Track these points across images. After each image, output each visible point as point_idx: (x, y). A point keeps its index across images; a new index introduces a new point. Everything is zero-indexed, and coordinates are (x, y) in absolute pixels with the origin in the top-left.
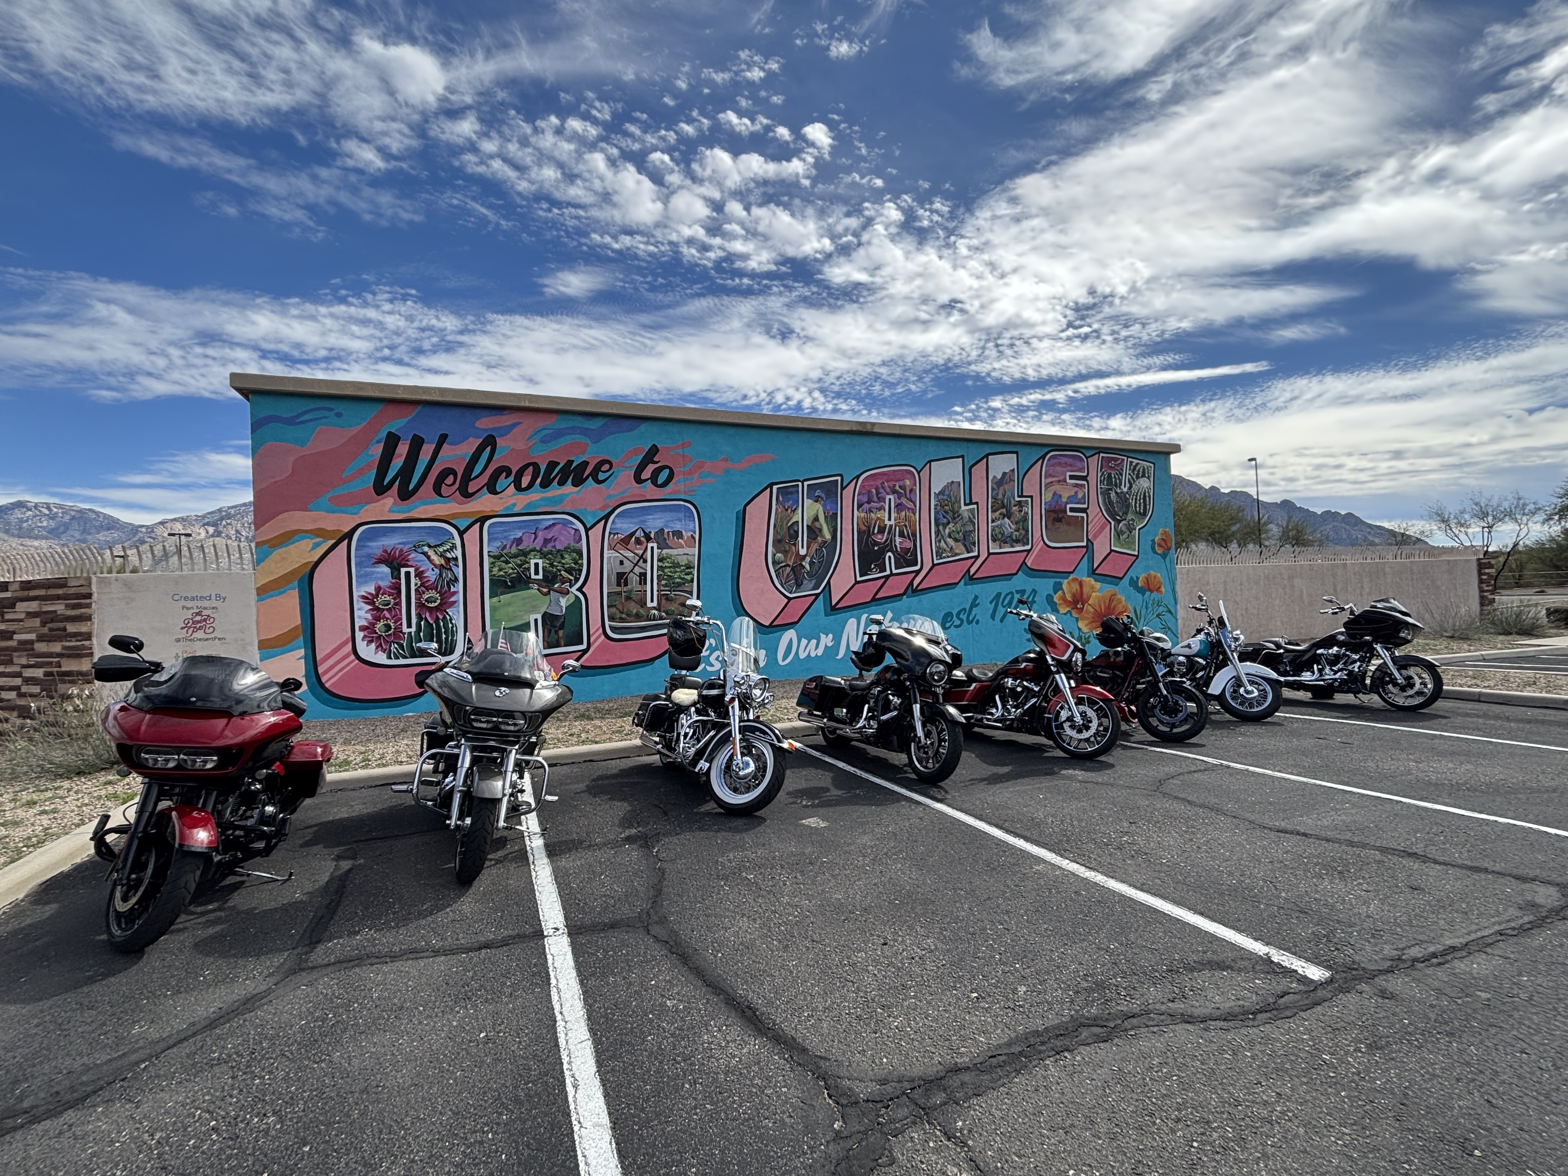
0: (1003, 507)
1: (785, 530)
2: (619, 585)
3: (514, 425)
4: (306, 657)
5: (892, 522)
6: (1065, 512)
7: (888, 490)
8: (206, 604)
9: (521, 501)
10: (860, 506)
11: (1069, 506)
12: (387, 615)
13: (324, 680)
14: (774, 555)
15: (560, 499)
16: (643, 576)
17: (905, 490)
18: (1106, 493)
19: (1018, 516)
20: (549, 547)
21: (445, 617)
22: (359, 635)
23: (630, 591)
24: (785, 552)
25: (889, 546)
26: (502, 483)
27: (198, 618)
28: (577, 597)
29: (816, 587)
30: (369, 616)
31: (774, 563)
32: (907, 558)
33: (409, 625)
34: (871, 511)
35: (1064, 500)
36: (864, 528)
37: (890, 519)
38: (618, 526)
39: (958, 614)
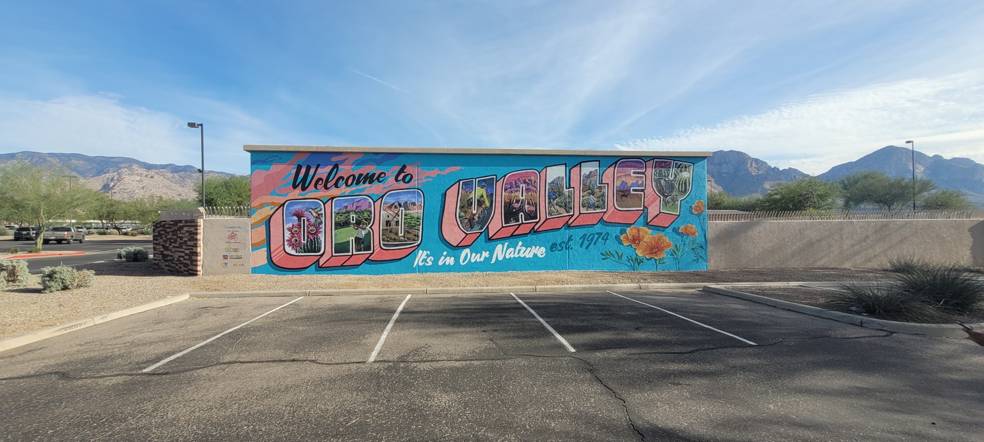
0: (590, 189)
1: (466, 201)
2: (387, 226)
3: (347, 159)
4: (267, 251)
5: (524, 198)
6: (630, 190)
7: (522, 182)
8: (235, 229)
9: (348, 190)
10: (505, 190)
11: (632, 188)
12: (296, 236)
13: (273, 259)
14: (460, 214)
15: (363, 190)
16: (397, 222)
17: (531, 182)
18: (658, 181)
19: (599, 194)
20: (358, 210)
21: (317, 237)
22: (286, 243)
23: (391, 229)
24: (465, 212)
25: (521, 209)
26: (341, 182)
27: (233, 235)
28: (369, 230)
29: (481, 228)
30: (290, 236)
31: (460, 217)
32: (531, 216)
33: (304, 240)
34: (512, 192)
35: (629, 185)
36: (507, 201)
37: (522, 196)
38: (388, 200)
39: (560, 244)
